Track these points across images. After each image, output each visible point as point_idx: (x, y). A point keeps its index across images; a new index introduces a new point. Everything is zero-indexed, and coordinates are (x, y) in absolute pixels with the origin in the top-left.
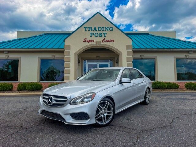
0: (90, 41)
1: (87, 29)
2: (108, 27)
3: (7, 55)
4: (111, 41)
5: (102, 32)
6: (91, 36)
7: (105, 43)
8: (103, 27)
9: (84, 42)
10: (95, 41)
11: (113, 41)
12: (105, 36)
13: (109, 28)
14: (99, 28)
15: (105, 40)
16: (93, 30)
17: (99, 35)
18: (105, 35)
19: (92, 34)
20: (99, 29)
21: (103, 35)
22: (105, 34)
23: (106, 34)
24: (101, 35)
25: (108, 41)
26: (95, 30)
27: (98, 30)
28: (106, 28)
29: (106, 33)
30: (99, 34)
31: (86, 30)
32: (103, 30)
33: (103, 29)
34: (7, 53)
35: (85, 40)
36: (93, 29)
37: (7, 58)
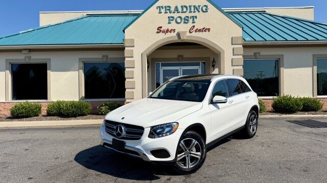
0: (167, 31)
1: (162, 10)
2: (199, 6)
5: (188, 14)
6: (169, 23)
7: (194, 34)
9: (157, 32)
10: (176, 31)
11: (209, 30)
12: (194, 22)
13: (201, 7)
14: (182, 7)
15: (195, 29)
16: (173, 11)
18: (193, 20)
19: (171, 19)
20: (182, 9)
21: (191, 20)
22: (194, 18)
24: (187, 20)
25: (200, 31)
26: (176, 12)
27: (183, 12)
28: (195, 7)
29: (196, 17)
30: (183, 18)
31: (160, 13)
32: (190, 12)
34: (27, 52)
35: (159, 30)
36: (172, 9)
37: (27, 61)
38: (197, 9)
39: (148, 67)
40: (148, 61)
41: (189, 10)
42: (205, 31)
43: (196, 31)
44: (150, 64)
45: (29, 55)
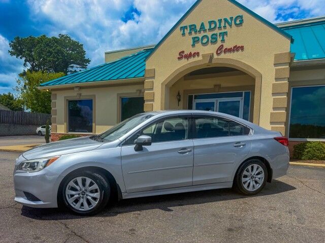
0: (190, 55)
1: (185, 30)
2: (231, 18)
3: (77, 92)
5: (215, 32)
6: (193, 45)
7: (223, 56)
8: (220, 21)
9: (179, 58)
10: (200, 54)
11: (242, 48)
12: (223, 41)
13: (233, 20)
14: (211, 23)
15: (224, 49)
16: (198, 30)
17: (210, 39)
18: (223, 38)
19: (196, 40)
23: (225, 36)
24: (215, 39)
25: (230, 50)
26: (202, 30)
27: (210, 29)
28: (226, 20)
29: (226, 33)
30: (210, 36)
31: (184, 34)
32: (220, 28)
33: (220, 24)
36: (198, 28)
37: (78, 98)
38: (228, 23)
39: (179, 100)
40: (179, 93)
41: (218, 26)
42: (237, 50)
43: (225, 52)
44: (182, 97)
45: (80, 92)
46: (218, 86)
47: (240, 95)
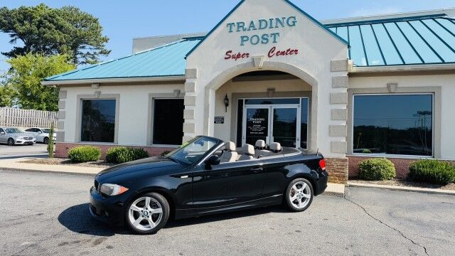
0: (239, 56)
1: (233, 27)
2: (283, 18)
3: (96, 90)
4: (290, 52)
5: (268, 31)
6: (242, 45)
7: (275, 59)
8: (271, 20)
9: (226, 58)
10: (250, 56)
11: (296, 52)
12: (275, 42)
13: (286, 20)
14: (260, 21)
15: (275, 52)
16: (248, 28)
17: (261, 40)
18: (275, 39)
19: (244, 40)
20: (260, 25)
21: (271, 39)
23: (277, 35)
24: (265, 39)
25: (283, 53)
26: (252, 28)
27: (260, 29)
28: (278, 20)
30: (260, 37)
31: (231, 31)
32: (271, 27)
33: (271, 24)
34: (95, 86)
35: (229, 55)
36: (246, 26)
37: (96, 97)
38: (281, 24)
39: (227, 105)
40: (226, 97)
41: (269, 26)
42: (290, 54)
43: (277, 55)
44: (230, 101)
45: (99, 90)
46: (271, 90)
47: (297, 101)
